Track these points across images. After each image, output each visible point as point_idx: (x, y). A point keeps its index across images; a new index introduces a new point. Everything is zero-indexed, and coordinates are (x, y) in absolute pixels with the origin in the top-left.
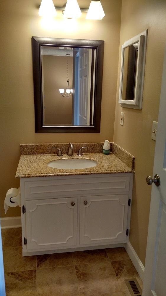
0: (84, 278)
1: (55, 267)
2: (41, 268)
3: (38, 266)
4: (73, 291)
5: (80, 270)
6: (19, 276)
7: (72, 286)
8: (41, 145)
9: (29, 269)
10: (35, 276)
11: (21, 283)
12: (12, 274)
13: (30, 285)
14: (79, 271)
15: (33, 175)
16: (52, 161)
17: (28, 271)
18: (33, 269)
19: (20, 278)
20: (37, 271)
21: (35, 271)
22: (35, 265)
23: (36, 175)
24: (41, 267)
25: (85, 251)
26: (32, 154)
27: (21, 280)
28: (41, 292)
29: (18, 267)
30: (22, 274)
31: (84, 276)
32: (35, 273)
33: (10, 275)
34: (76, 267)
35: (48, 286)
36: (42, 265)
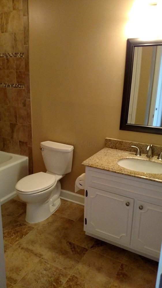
0: (122, 278)
1: (104, 255)
2: (92, 250)
3: (92, 247)
4: (105, 283)
5: (124, 269)
6: (74, 247)
7: (107, 279)
8: (123, 142)
9: (83, 246)
10: (84, 254)
11: (72, 253)
12: (70, 243)
13: (76, 259)
14: (122, 269)
15: (95, 166)
16: (127, 158)
17: (82, 247)
18: (86, 248)
19: (73, 249)
20: (88, 251)
21: (87, 250)
22: (90, 246)
23: (97, 167)
24: (94, 249)
25: (140, 256)
26: (114, 148)
27: (73, 251)
28: (80, 268)
29: (77, 241)
30: (76, 247)
31: (124, 277)
32: (86, 252)
33: (68, 244)
34: (122, 265)
35: (88, 267)
36: (95, 248)
